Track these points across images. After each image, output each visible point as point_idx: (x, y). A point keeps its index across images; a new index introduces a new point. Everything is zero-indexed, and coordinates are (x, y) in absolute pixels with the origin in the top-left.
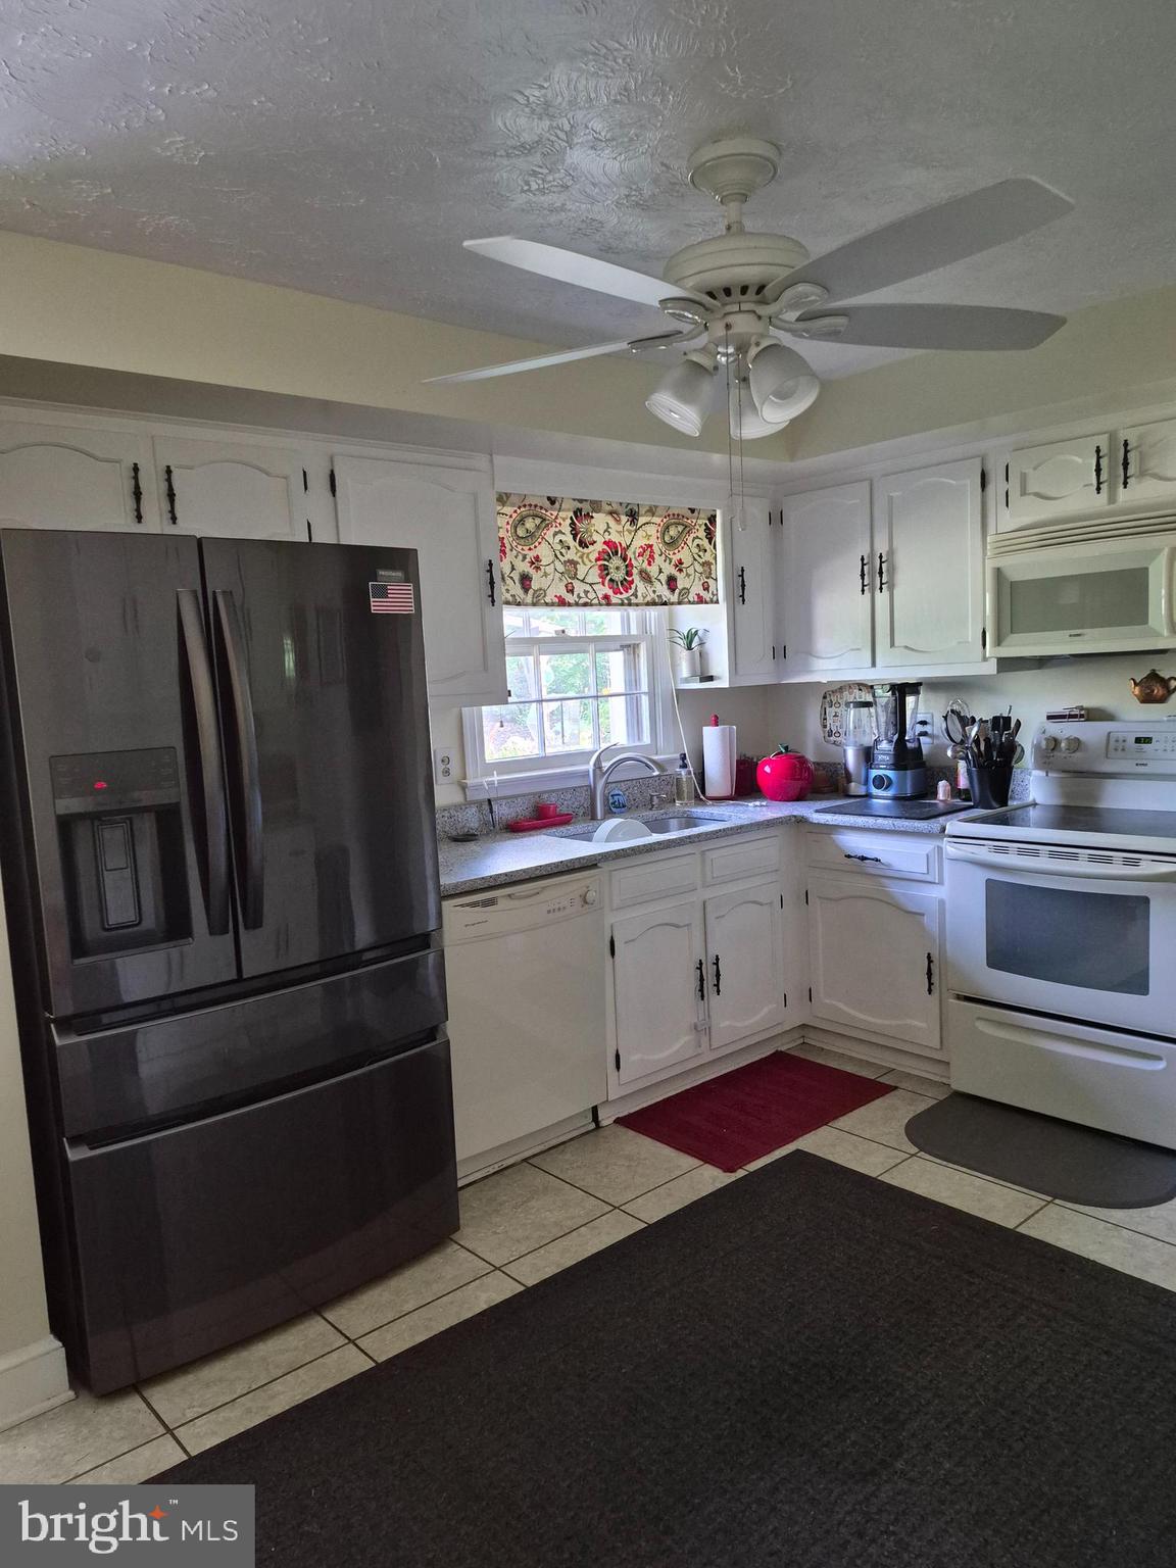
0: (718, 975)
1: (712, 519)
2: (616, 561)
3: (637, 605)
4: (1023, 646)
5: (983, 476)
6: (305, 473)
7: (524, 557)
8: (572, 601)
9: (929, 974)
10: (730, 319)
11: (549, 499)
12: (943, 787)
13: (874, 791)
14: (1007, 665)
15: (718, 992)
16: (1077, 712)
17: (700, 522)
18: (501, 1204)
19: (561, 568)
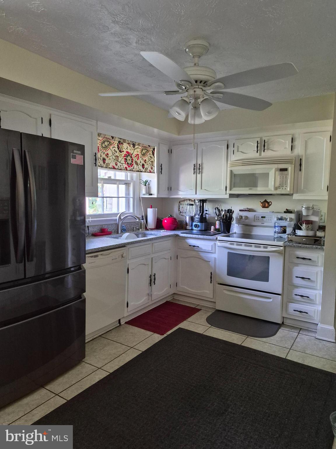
0: (155, 279)
1: (154, 149)
2: (129, 158)
3: (134, 171)
4: (237, 191)
5: (228, 145)
6: (42, 118)
7: (104, 153)
8: (117, 168)
9: (211, 278)
10: (195, 89)
11: (112, 137)
12: (212, 227)
13: (194, 228)
14: (231, 196)
15: (155, 284)
16: (246, 209)
17: (151, 150)
18: (96, 349)
19: (114, 158)
